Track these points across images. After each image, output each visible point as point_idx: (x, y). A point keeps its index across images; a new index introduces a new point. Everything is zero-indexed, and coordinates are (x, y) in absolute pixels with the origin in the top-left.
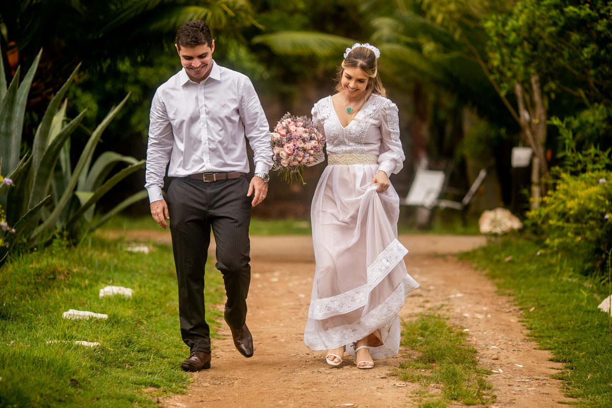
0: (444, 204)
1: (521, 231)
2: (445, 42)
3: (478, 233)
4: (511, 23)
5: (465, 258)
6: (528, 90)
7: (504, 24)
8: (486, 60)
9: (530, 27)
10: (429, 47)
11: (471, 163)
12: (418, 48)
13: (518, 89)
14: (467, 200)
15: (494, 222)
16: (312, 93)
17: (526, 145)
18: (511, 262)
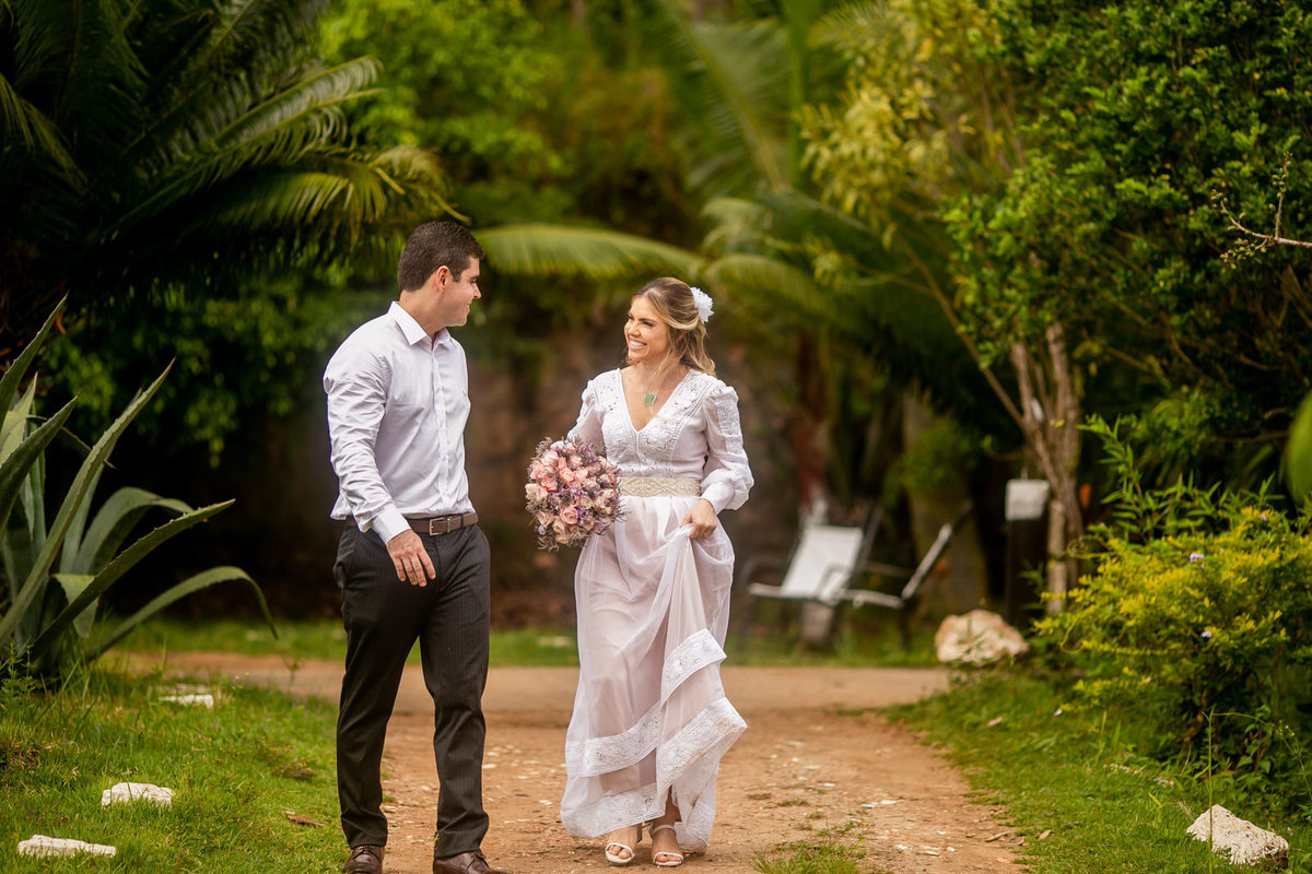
0: (861, 597)
1: (1024, 659)
2: (863, 253)
3: (932, 663)
4: (1002, 213)
5: (903, 717)
6: (1040, 357)
7: (987, 217)
8: (951, 291)
9: (1043, 222)
10: (827, 262)
11: (920, 508)
12: (804, 264)
13: (1019, 353)
14: (909, 590)
15: (966, 639)
16: (580, 357)
17: (1036, 475)
18: (1001, 727)
